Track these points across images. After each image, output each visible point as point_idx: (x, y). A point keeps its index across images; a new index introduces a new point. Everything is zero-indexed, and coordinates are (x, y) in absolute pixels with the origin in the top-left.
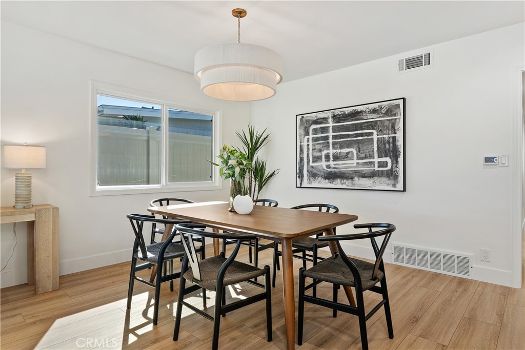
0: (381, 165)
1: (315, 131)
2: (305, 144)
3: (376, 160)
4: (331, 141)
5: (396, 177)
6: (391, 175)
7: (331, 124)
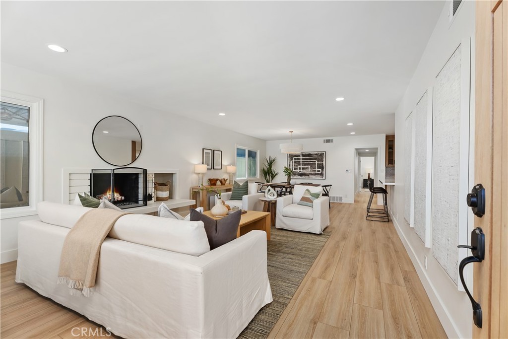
0: (318, 171)
1: (295, 159)
2: (291, 163)
3: (317, 170)
4: (301, 163)
5: (323, 175)
6: (321, 174)
7: (301, 157)
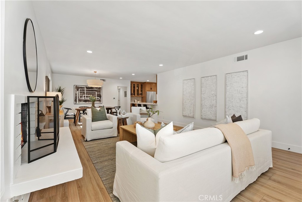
0: (98, 99)
1: (80, 90)
2: (77, 93)
4: (85, 93)
5: (101, 101)
6: (100, 101)
7: (85, 89)
